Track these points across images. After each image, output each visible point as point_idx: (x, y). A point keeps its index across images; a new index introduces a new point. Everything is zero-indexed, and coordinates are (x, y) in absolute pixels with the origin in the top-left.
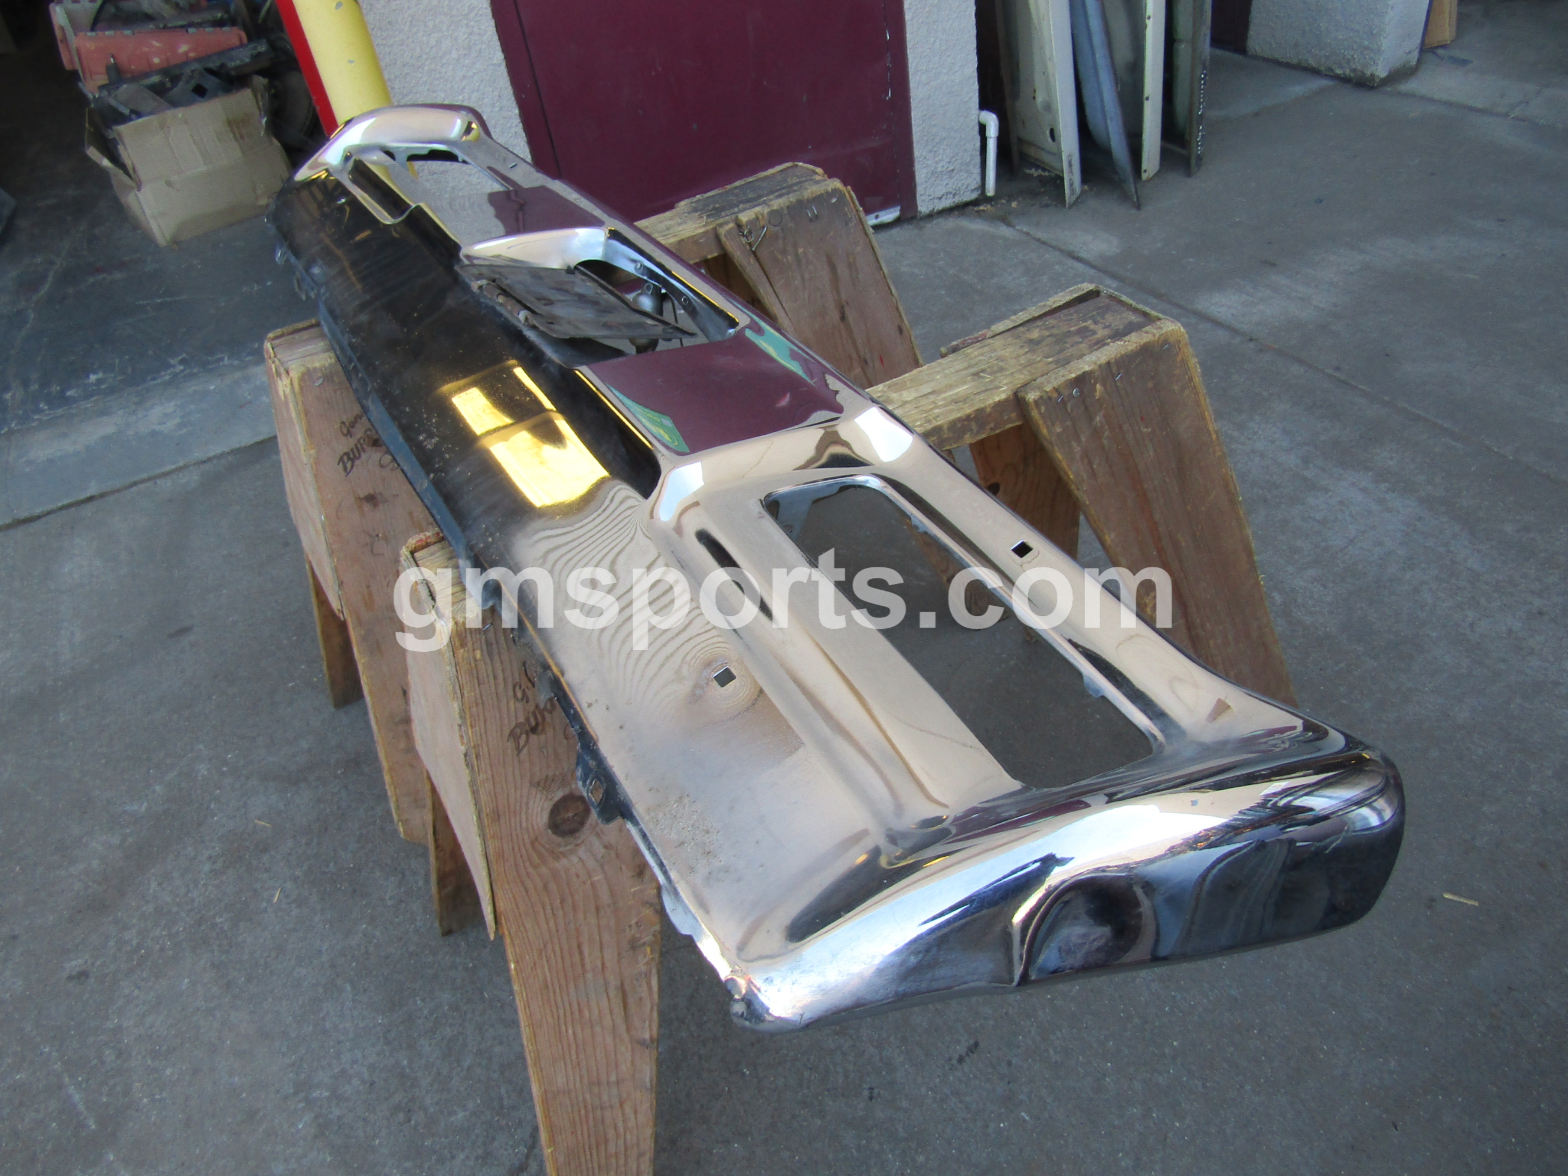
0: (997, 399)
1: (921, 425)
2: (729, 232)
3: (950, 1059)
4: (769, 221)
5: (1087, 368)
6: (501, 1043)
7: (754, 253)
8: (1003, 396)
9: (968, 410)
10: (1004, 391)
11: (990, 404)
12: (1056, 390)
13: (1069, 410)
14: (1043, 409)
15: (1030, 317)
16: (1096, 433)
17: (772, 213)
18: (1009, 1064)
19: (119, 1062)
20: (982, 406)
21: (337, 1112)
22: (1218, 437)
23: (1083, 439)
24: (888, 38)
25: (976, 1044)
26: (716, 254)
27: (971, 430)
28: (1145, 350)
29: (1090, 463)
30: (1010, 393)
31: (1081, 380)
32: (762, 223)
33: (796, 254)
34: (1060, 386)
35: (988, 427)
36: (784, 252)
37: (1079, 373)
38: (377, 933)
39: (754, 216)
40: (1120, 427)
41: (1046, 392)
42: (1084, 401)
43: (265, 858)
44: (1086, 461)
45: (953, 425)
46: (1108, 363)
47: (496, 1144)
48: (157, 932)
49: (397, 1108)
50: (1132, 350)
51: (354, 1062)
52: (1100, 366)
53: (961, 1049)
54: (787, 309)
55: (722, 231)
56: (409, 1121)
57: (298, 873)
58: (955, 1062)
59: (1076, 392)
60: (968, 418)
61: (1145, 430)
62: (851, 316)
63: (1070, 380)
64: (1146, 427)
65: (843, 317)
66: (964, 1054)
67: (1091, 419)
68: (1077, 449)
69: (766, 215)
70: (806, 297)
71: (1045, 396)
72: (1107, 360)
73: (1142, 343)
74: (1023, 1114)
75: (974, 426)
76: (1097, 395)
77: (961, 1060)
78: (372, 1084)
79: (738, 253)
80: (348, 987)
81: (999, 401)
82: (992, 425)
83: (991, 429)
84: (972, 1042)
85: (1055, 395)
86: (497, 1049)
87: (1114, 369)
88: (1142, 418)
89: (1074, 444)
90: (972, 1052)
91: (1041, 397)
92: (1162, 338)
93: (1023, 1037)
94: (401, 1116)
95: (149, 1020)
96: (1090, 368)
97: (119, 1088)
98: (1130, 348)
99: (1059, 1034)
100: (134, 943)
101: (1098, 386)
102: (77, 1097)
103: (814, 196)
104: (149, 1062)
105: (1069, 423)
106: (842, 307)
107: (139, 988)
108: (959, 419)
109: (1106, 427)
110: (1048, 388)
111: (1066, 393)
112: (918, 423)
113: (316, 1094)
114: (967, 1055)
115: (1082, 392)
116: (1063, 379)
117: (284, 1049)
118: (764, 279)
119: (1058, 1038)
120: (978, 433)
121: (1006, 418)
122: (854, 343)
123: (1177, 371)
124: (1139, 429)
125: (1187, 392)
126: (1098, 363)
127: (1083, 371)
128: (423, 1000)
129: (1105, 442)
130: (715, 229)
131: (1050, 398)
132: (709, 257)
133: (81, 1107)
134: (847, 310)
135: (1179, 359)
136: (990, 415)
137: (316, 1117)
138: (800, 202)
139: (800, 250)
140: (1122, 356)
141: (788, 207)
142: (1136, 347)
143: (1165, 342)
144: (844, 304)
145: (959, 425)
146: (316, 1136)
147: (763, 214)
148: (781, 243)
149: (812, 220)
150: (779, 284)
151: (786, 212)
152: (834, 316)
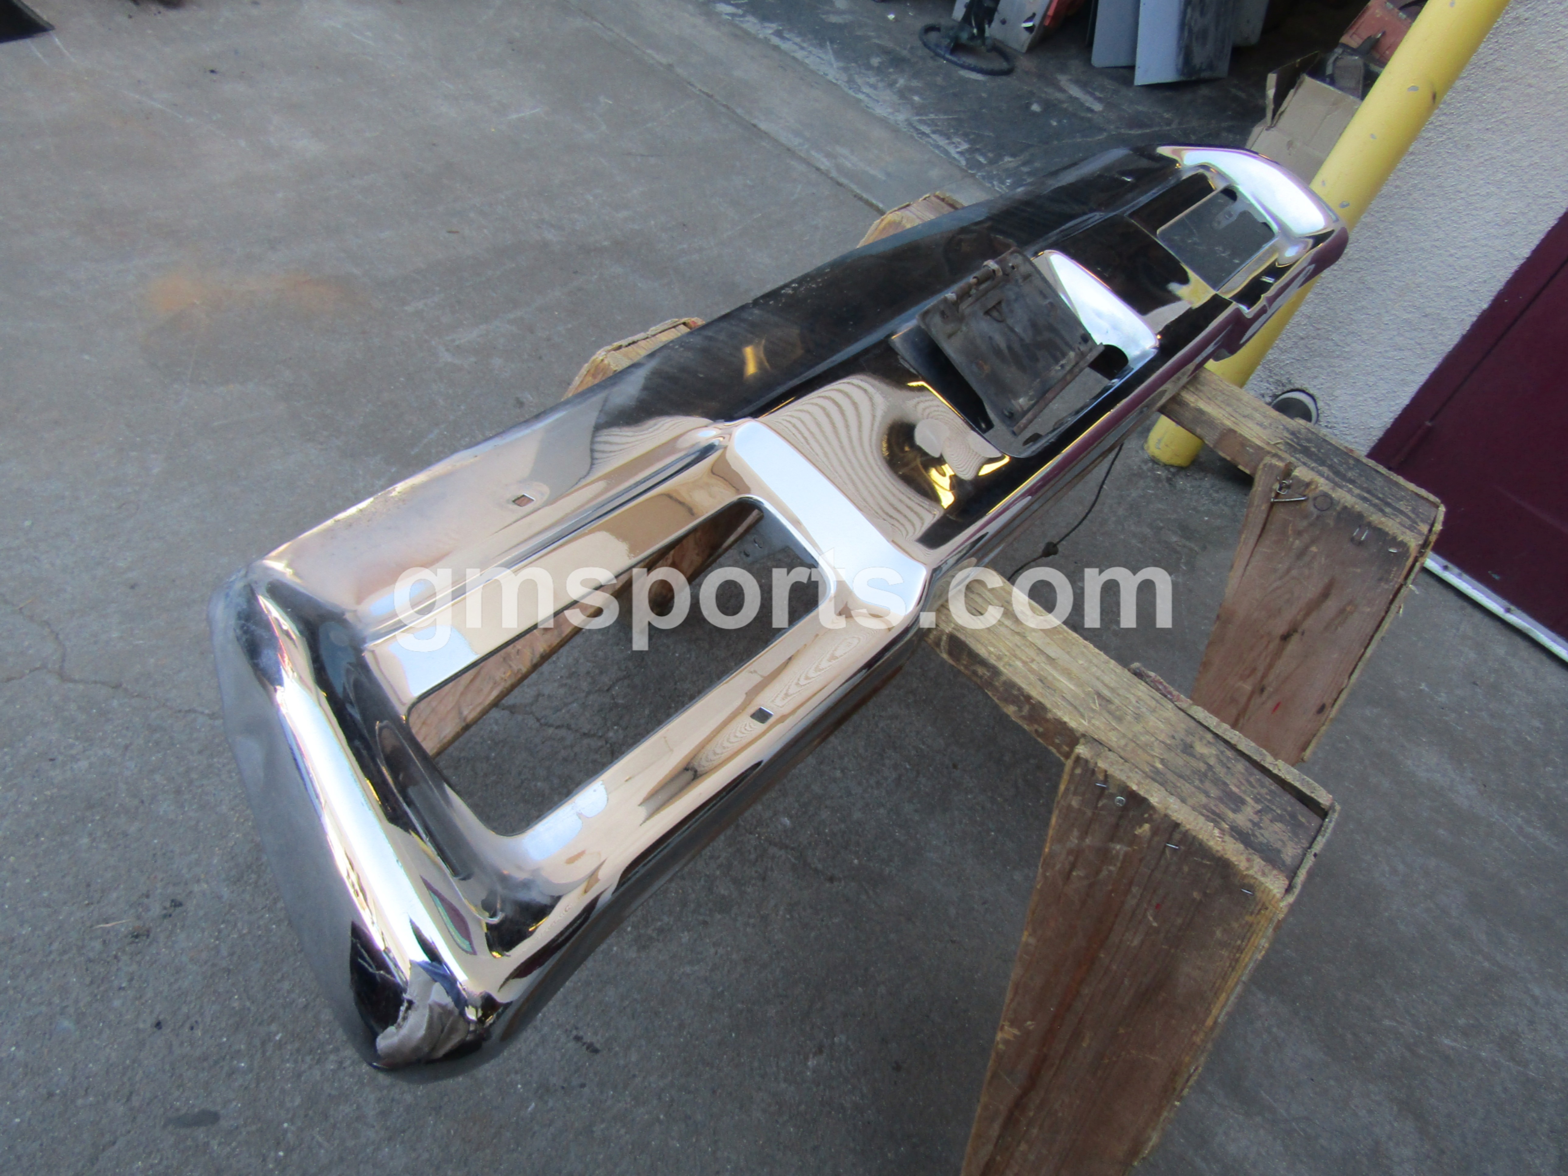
0: (1066, 719)
1: (990, 653)
2: (1272, 467)
3: (577, 1028)
4: (1315, 499)
5: (1154, 800)
7: (1272, 505)
8: (1073, 724)
9: (1036, 692)
10: (1081, 724)
11: (1055, 714)
12: (1106, 776)
13: (1100, 804)
14: (1078, 771)
15: (1233, 742)
16: (1104, 855)
17: (1325, 495)
18: (583, 1086)
20: (1049, 706)
22: (1212, 1029)
23: (1088, 841)
25: (596, 1051)
26: (1243, 469)
27: (1020, 709)
28: (1223, 866)
29: (1073, 866)
30: (1081, 730)
31: (1136, 801)
32: (1309, 493)
33: (1306, 548)
34: (1112, 777)
35: (1036, 726)
36: (1299, 534)
37: (1142, 793)
39: (1307, 480)
40: (1131, 884)
41: (1096, 763)
42: (1121, 817)
44: (1071, 858)
45: (1010, 685)
46: (1176, 825)
50: (1210, 848)
52: (1166, 816)
53: (589, 1038)
54: (1247, 573)
55: (1268, 460)
58: (574, 1033)
59: (1120, 801)
60: (1028, 698)
61: (1151, 919)
62: (1294, 645)
63: (1128, 787)
64: (1155, 918)
65: (1285, 638)
66: (584, 1040)
67: (1112, 837)
68: (1074, 840)
69: (1317, 491)
70: (1275, 585)
71: (1091, 766)
72: (1179, 821)
73: (1226, 856)
74: (533, 1104)
75: (1026, 709)
76: (1138, 831)
77: (578, 1039)
79: (1260, 489)
81: (1065, 723)
82: (1041, 730)
83: (1036, 731)
84: (598, 1046)
85: (1101, 777)
87: (1177, 836)
88: (1158, 906)
89: (1076, 833)
90: (588, 1048)
91: (1086, 761)
92: (1252, 881)
93: (613, 1096)
96: (1155, 804)
98: (1211, 843)
99: (623, 1131)
101: (1147, 826)
103: (1380, 526)
105: (1089, 813)
106: (1295, 630)
108: (1020, 689)
109: (1119, 864)
110: (1101, 764)
111: (1112, 790)
112: (992, 649)
114: (584, 1044)
115: (1125, 808)
116: (1123, 778)
118: (1257, 531)
119: (618, 1131)
120: (1023, 718)
121: (1057, 741)
122: (1270, 666)
123: (1235, 925)
124: (1146, 910)
125: (1225, 953)
126: (1169, 812)
127: (1146, 796)
129: (1104, 873)
130: (1267, 452)
131: (1093, 772)
132: (1241, 467)
134: (1296, 638)
135: (1249, 918)
136: (1047, 721)
138: (1360, 516)
139: (1314, 549)
140: (1194, 837)
141: (1345, 508)
142: (1217, 851)
143: (1251, 888)
144: (1300, 630)
145: (1015, 693)
147: (1317, 487)
148: (1305, 523)
149: (1352, 540)
150: (1263, 549)
151: (1338, 508)
152: (1280, 627)
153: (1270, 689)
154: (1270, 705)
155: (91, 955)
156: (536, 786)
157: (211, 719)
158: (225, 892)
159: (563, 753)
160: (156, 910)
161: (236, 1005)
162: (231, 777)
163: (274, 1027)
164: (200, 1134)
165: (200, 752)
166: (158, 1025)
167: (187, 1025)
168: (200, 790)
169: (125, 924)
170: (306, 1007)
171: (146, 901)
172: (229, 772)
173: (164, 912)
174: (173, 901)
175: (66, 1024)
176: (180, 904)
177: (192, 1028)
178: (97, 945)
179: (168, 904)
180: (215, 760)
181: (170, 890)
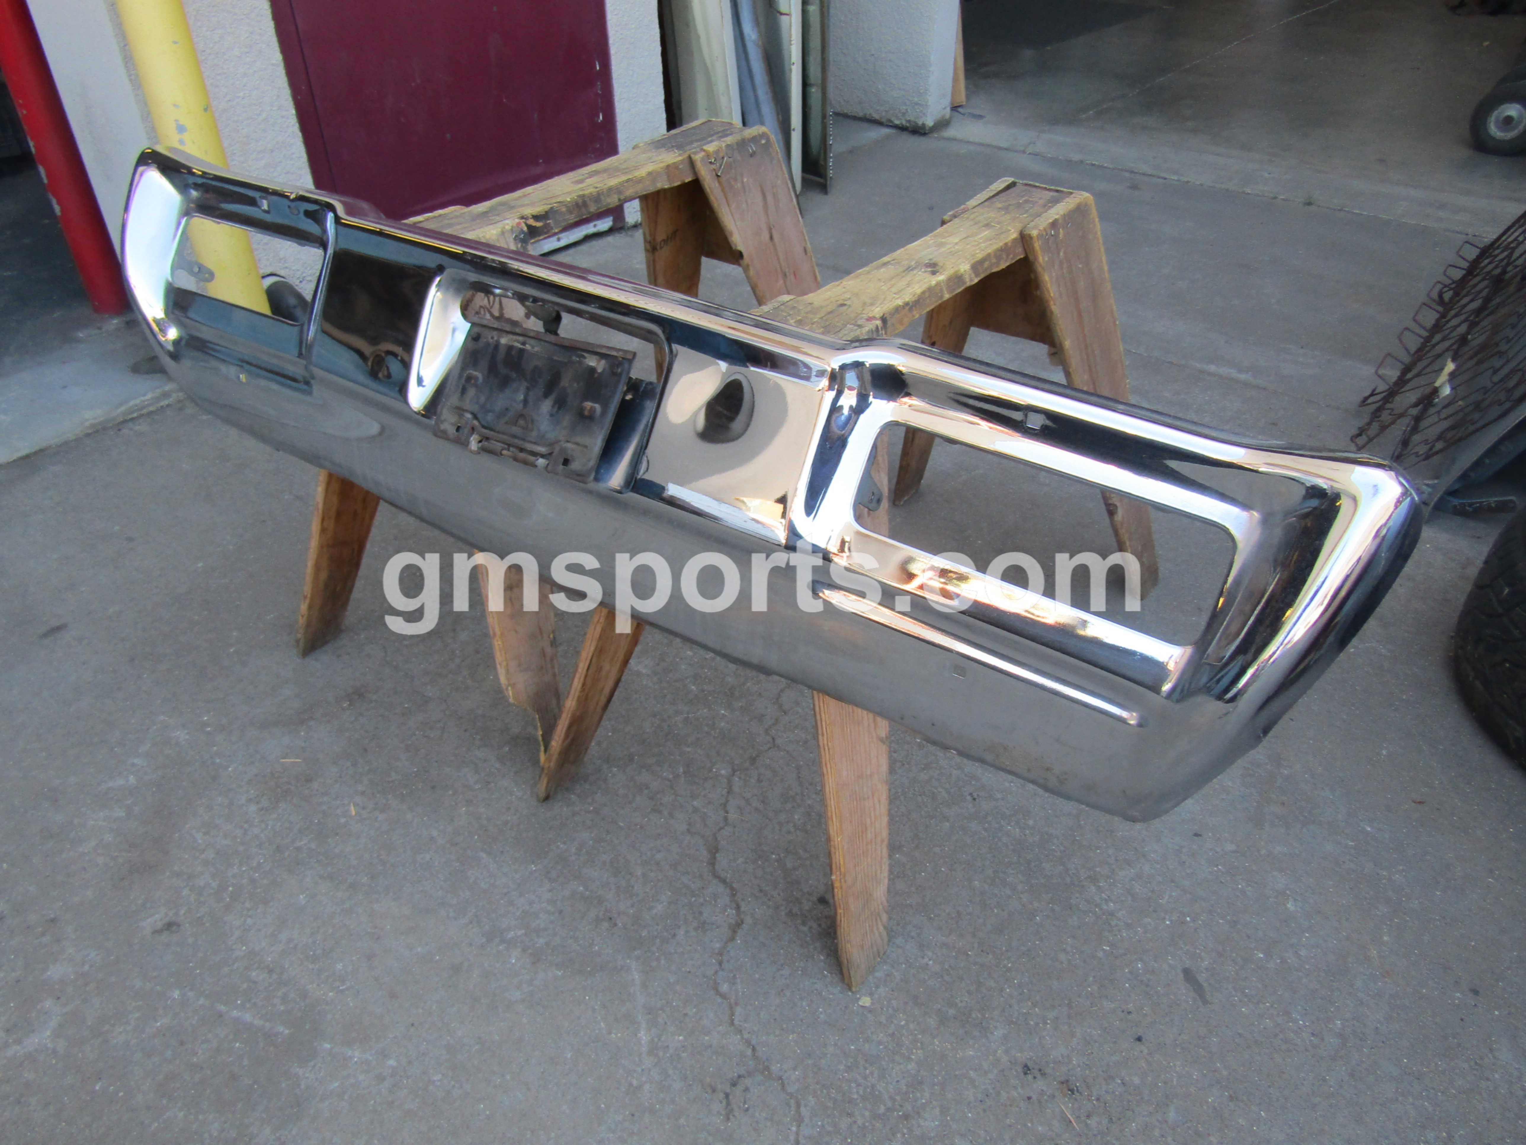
2: (700, 160)
4: (728, 153)
5: (1056, 216)
6: (659, 851)
7: (718, 178)
12: (1045, 229)
13: (1050, 243)
14: (1040, 243)
16: (1061, 265)
17: (728, 147)
19: (275, 976)
21: (542, 941)
23: (1056, 269)
24: (598, 68)
26: (690, 179)
28: (1079, 208)
31: (1055, 225)
32: (721, 155)
33: (743, 182)
34: (1046, 227)
36: (736, 180)
37: (1053, 219)
38: (482, 810)
39: (716, 149)
40: (1070, 262)
41: (1041, 230)
42: (1055, 240)
43: (315, 785)
46: (1064, 215)
47: (705, 915)
48: (236, 870)
49: (598, 920)
50: (1073, 207)
51: (531, 903)
52: (1061, 216)
54: (739, 228)
55: (695, 159)
56: (615, 925)
57: (360, 788)
59: (1053, 232)
62: (776, 237)
63: (1050, 223)
64: (1080, 263)
65: (771, 238)
67: (1059, 253)
68: (1054, 274)
69: (724, 148)
70: (750, 218)
76: (1061, 235)
78: (561, 912)
79: (708, 178)
80: (483, 855)
85: (1045, 233)
86: (659, 856)
87: (1067, 219)
88: (1079, 257)
91: (1039, 234)
92: (1084, 201)
94: (606, 925)
95: (283, 937)
97: (292, 995)
100: (214, 885)
101: (1061, 230)
102: (248, 1017)
103: (751, 136)
104: (311, 966)
105: (1050, 255)
106: (771, 229)
107: (250, 917)
109: (1065, 260)
111: (1049, 232)
113: (511, 934)
116: (1046, 223)
117: (452, 914)
118: (724, 201)
122: (778, 259)
124: (1078, 265)
126: (1061, 213)
128: (565, 843)
129: (1065, 272)
130: (690, 157)
132: (687, 181)
133: (258, 1022)
134: (773, 231)
137: (524, 950)
138: (743, 140)
139: (745, 180)
140: (1069, 211)
141: (736, 144)
142: (1075, 205)
144: (772, 226)
146: (534, 963)
147: (721, 148)
148: (733, 171)
149: (751, 156)
150: (733, 206)
151: (735, 147)
152: (766, 236)
153: (787, 270)
154: (792, 277)
155: (1105, 1122)
156: (799, 820)
157: (802, 1121)
158: (998, 1033)
159: (755, 803)
160: (1040, 1084)
161: (1095, 988)
162: (872, 1073)
163: (1100, 954)
164: (1202, 977)
165: (850, 1115)
166: (1139, 1039)
167: (1130, 1017)
168: (898, 1098)
169: (1066, 1107)
170: (1074, 937)
171: (1034, 1097)
172: (865, 1078)
173: (1038, 1076)
174: (1026, 1074)
175: (1172, 1115)
176: (1026, 1066)
177: (1129, 1013)
178: (1092, 1122)
179: (1030, 1077)
180: (855, 1096)
181: (1014, 1082)
